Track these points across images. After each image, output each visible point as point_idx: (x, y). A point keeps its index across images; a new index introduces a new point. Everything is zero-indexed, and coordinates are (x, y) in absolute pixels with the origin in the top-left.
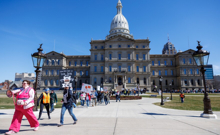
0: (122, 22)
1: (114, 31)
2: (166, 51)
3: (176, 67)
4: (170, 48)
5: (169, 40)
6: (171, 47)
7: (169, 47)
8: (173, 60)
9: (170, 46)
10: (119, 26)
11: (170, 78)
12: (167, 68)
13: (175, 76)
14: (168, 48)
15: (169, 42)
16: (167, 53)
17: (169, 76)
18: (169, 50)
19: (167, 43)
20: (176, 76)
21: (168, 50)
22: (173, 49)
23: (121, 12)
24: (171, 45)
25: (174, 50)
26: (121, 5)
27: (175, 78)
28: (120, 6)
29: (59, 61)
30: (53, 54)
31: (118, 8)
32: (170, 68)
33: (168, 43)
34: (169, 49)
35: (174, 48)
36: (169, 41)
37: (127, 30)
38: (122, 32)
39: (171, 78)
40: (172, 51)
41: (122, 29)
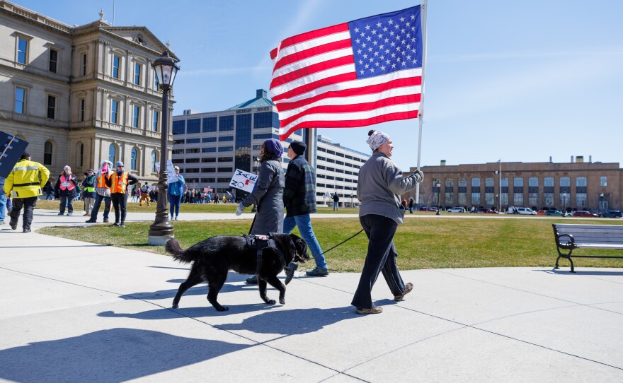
3: (70, 83)
8: (63, 49)
11: (38, 128)
12: (27, 79)
13: (61, 124)
17: (32, 120)
20: (66, 125)
27: (62, 132)
32: (40, 80)
39: (43, 129)
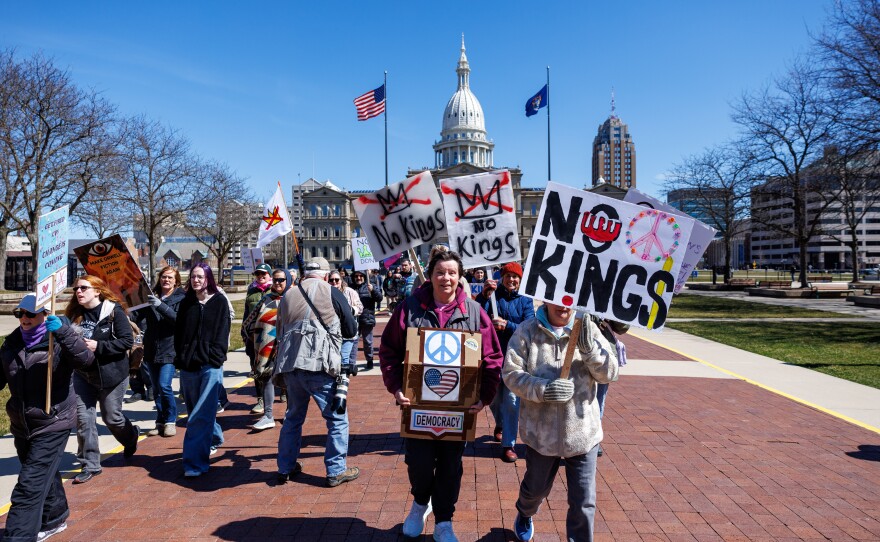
0: (469, 113)
1: (452, 135)
2: (603, 146)
4: (616, 135)
5: (613, 108)
6: (617, 132)
7: (613, 132)
9: (616, 129)
10: (462, 125)
14: (608, 137)
15: (613, 117)
16: (606, 152)
18: (612, 144)
19: (608, 121)
21: (609, 143)
22: (623, 139)
23: (467, 85)
24: (618, 129)
25: (627, 142)
26: (466, 66)
28: (464, 70)
29: (337, 208)
30: (325, 193)
31: (461, 73)
33: (611, 122)
34: (613, 139)
35: (627, 136)
36: (613, 113)
37: (481, 132)
38: (470, 141)
40: (620, 145)
41: (469, 130)
